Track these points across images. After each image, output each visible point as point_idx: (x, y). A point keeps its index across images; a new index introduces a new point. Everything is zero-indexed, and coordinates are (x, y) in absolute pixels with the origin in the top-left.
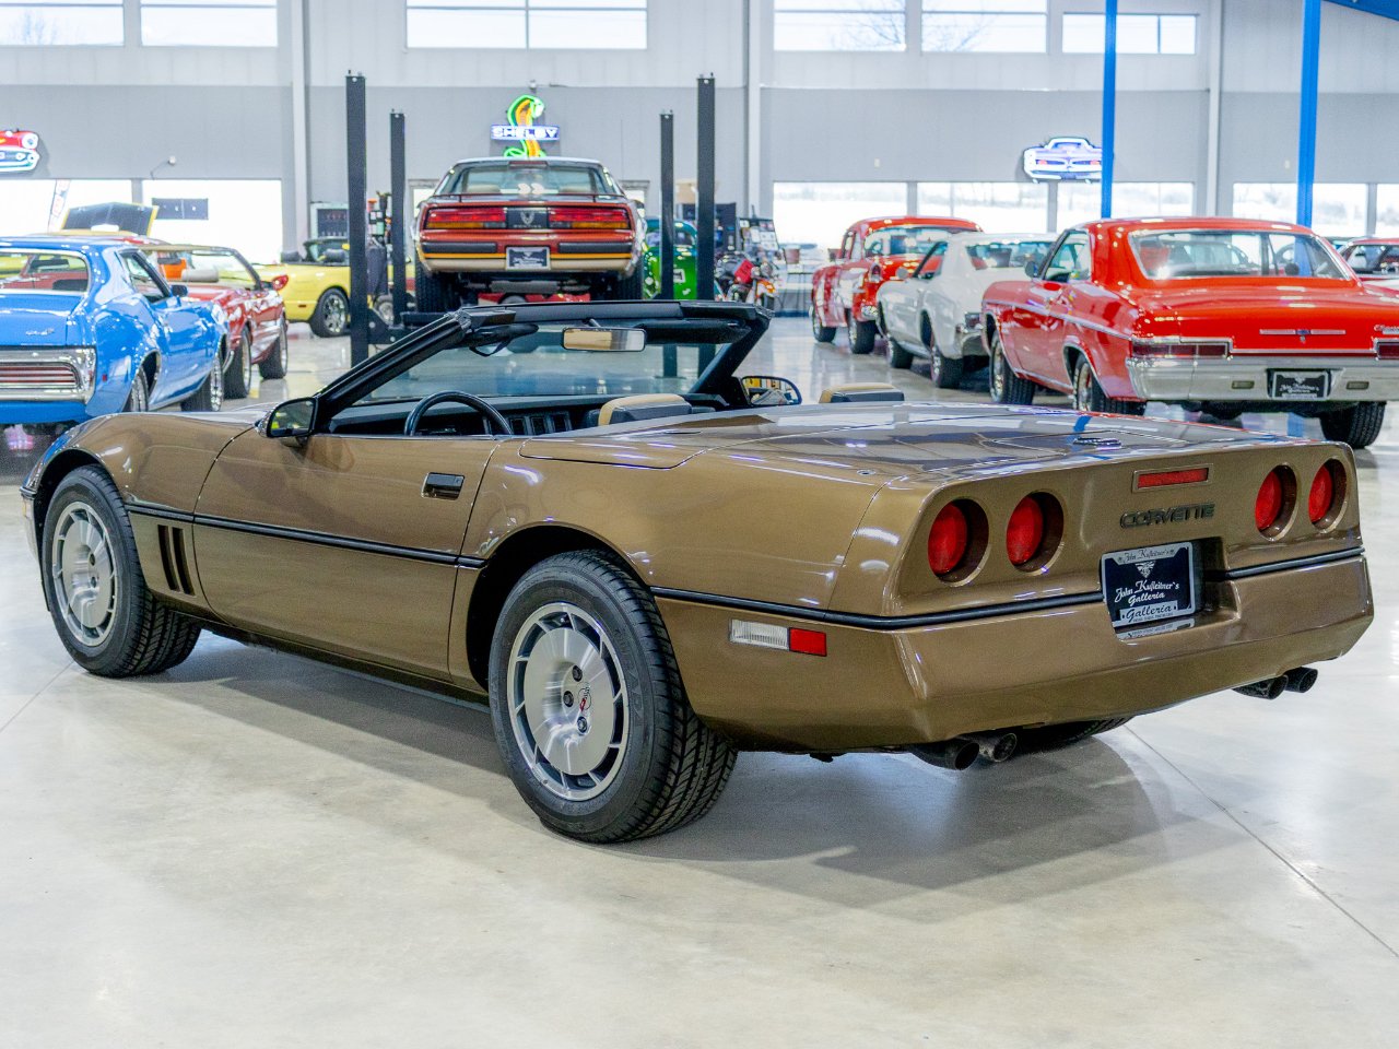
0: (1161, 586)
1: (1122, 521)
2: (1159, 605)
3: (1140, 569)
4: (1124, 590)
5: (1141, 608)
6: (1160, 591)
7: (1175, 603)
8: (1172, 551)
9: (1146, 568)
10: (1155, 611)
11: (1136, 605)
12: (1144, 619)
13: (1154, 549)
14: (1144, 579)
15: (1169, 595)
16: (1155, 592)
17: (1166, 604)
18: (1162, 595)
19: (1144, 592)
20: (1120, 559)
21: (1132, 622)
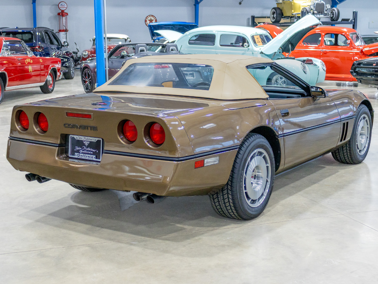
0: (92, 150)
1: (65, 125)
2: (89, 155)
3: (84, 142)
4: (78, 148)
5: (83, 154)
6: (91, 151)
7: (95, 156)
8: (95, 140)
9: (86, 143)
10: (87, 157)
11: (82, 153)
12: (83, 158)
13: (89, 138)
14: (86, 146)
15: (94, 154)
16: (89, 151)
17: (92, 156)
18: (92, 153)
19: (85, 150)
20: (77, 138)
21: (78, 158)
